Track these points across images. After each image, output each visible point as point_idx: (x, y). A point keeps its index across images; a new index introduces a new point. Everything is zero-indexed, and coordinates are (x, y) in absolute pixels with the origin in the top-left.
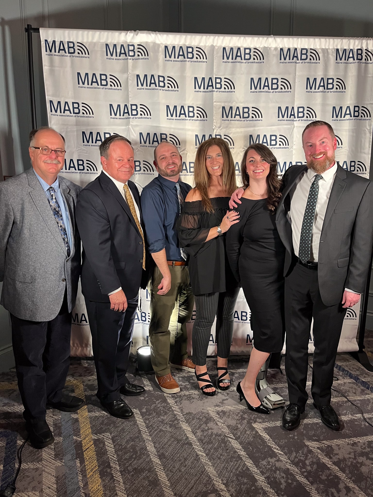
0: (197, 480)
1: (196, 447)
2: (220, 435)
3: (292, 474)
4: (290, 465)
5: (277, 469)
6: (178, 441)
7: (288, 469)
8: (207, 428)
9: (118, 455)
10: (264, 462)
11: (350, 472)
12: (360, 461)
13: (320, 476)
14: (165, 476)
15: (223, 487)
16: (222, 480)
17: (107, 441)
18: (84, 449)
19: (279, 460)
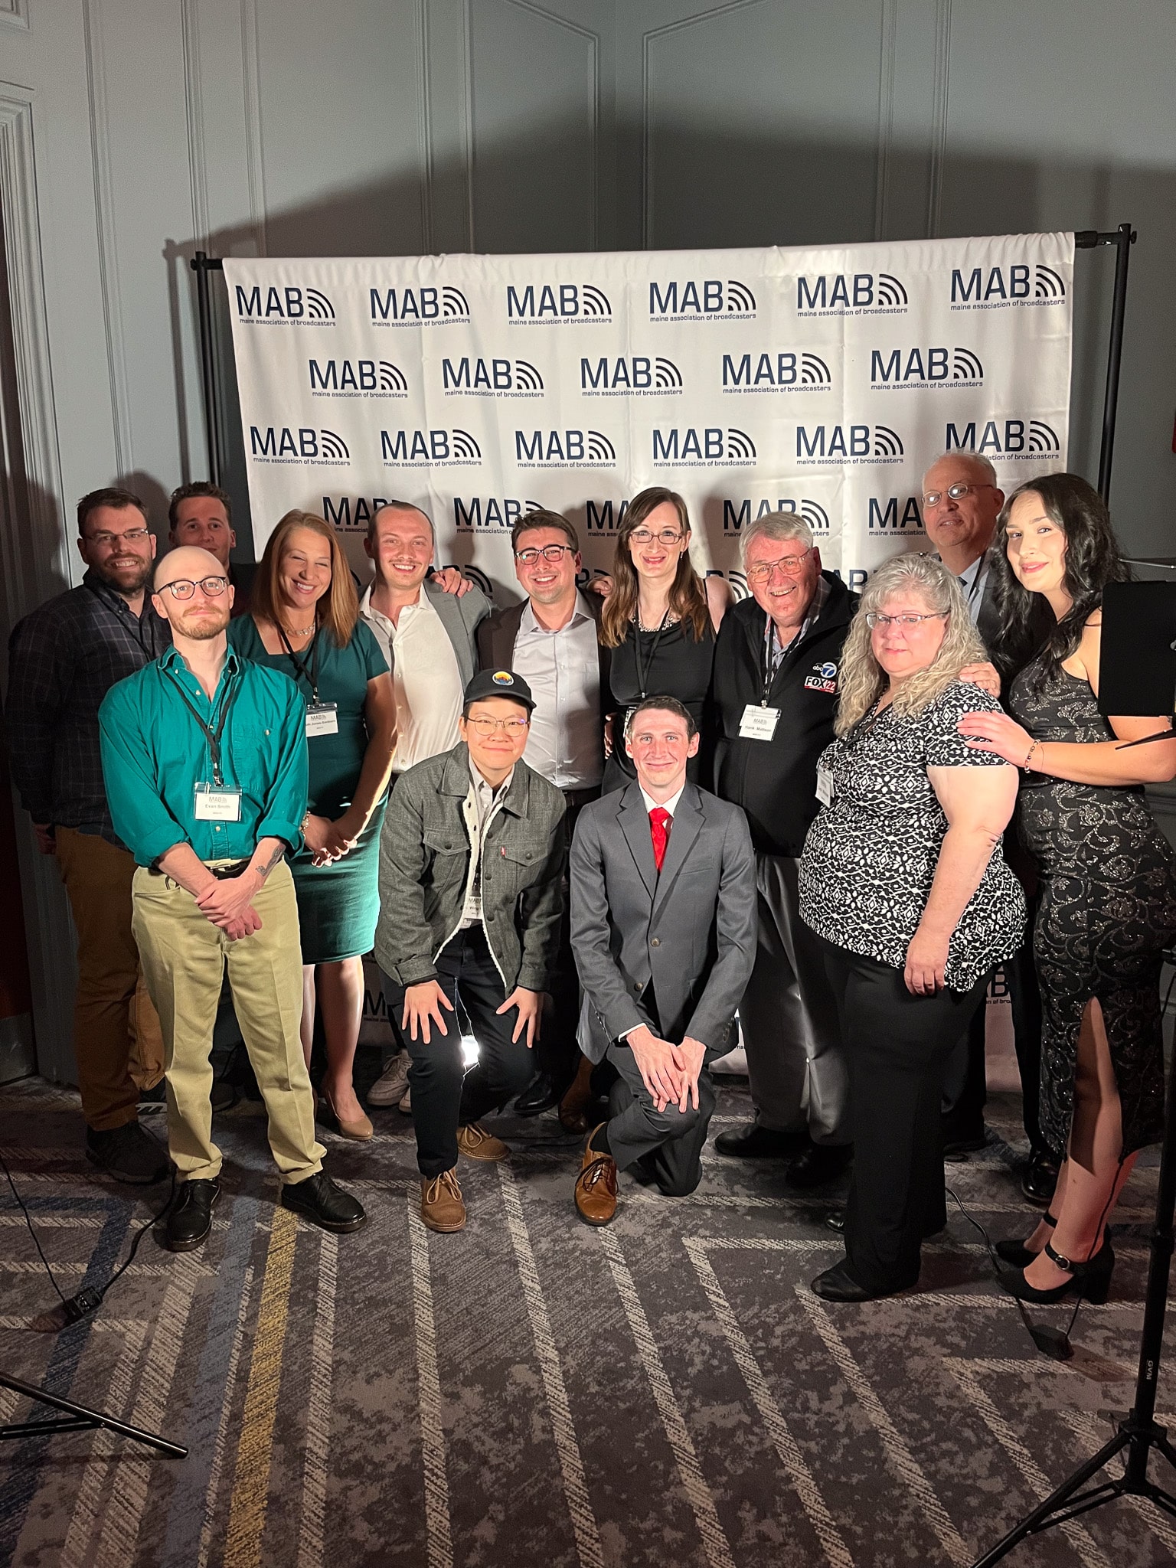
0: (502, 1334)
1: (526, 1271)
2: (593, 1253)
3: (728, 1350)
4: (733, 1332)
5: (696, 1333)
6: (489, 1254)
7: (725, 1338)
8: (567, 1235)
9: (341, 1268)
10: (673, 1319)
11: (875, 1365)
12: (914, 1345)
13: (796, 1363)
14: (430, 1319)
15: (553, 1354)
16: (557, 1341)
17: (328, 1238)
18: (271, 1248)
19: (712, 1318)
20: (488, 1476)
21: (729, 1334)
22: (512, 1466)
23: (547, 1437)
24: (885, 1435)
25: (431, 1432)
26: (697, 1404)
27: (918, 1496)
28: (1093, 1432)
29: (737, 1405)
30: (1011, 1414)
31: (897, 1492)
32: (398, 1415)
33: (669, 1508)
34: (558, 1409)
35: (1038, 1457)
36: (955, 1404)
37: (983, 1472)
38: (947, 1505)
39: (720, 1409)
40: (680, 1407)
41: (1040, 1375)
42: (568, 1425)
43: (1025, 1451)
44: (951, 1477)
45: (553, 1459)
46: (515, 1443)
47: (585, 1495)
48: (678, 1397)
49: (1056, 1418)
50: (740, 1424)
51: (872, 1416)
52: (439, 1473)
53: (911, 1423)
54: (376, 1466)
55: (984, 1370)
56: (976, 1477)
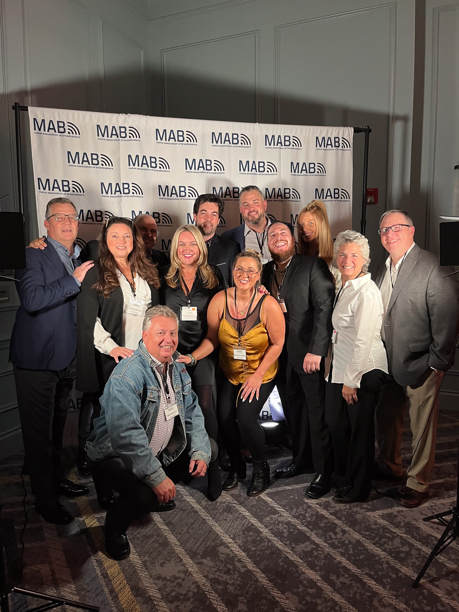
0: (206, 537)
1: (202, 513)
2: (224, 503)
3: (293, 525)
4: (292, 519)
5: (279, 522)
6: (184, 511)
7: (290, 521)
10: (268, 519)
11: (346, 520)
13: (319, 524)
14: (174, 538)
15: (230, 540)
16: (229, 536)
18: (88, 526)
19: (281, 516)
20: (231, 588)
21: (291, 520)
22: (238, 582)
23: (246, 569)
24: (363, 541)
25: (199, 577)
26: (294, 545)
27: (384, 558)
28: (425, 526)
29: (308, 543)
30: (398, 526)
31: (377, 558)
32: (182, 575)
33: (305, 582)
34: (244, 559)
35: (413, 537)
36: (378, 527)
37: (400, 546)
38: (396, 558)
39: (303, 545)
40: (288, 548)
41: (399, 512)
42: (251, 563)
43: (408, 536)
44: (390, 549)
45: (253, 577)
46: (235, 574)
47: (272, 585)
48: (286, 545)
49: (411, 524)
50: (313, 549)
51: (355, 536)
52: (211, 591)
53: (369, 535)
54: (184, 595)
55: (381, 514)
56: (399, 548)
